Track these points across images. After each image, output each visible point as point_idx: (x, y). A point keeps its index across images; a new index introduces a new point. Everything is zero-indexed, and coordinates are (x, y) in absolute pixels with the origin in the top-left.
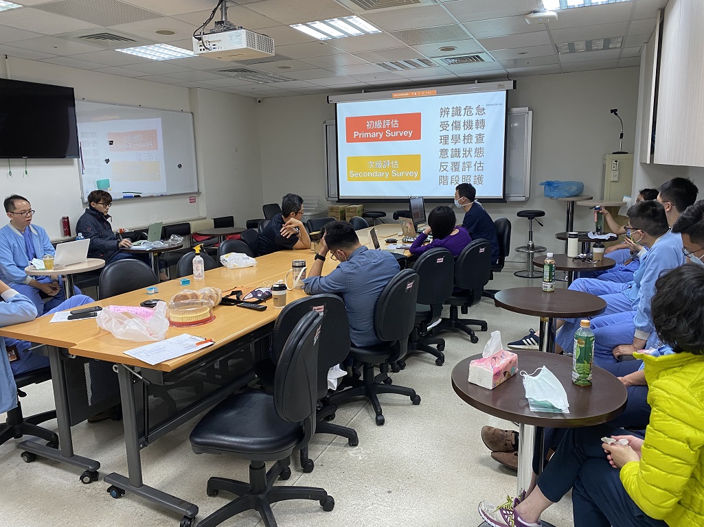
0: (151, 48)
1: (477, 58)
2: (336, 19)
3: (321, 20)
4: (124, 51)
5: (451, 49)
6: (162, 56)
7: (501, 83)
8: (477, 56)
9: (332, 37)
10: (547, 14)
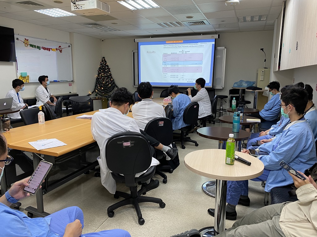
4: (38, 11)
5: (191, 17)
7: (213, 35)
8: (203, 22)
9: (137, 8)
10: (235, 1)
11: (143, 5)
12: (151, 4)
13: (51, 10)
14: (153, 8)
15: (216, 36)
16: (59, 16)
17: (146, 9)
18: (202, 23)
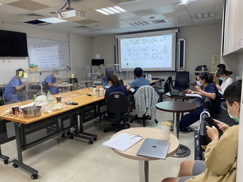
0: (50, 19)
1: (163, 21)
2: (110, 7)
4: (41, 20)
5: (153, 18)
7: (174, 30)
9: (110, 14)
10: (184, 3)
12: (120, 10)
14: (122, 12)
15: (177, 31)
16: (56, 22)
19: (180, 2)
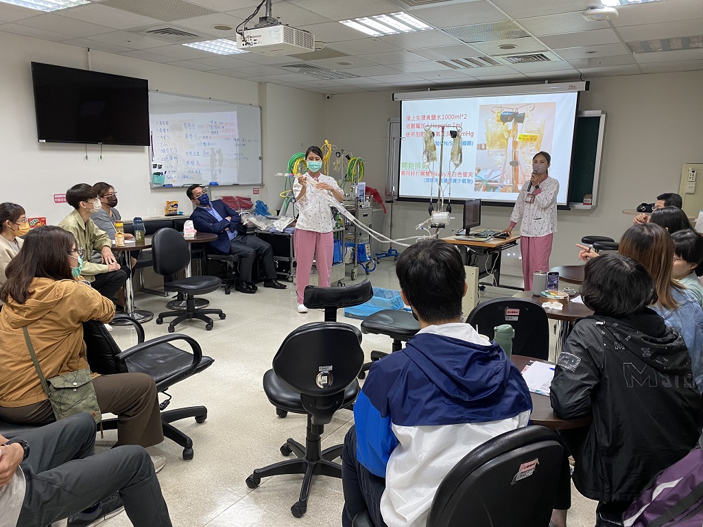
0: (214, 42)
2: (384, 15)
3: (369, 17)
4: (191, 45)
5: (511, 47)
6: (226, 50)
7: (573, 84)
8: (542, 55)
9: (384, 33)
10: (606, 10)
11: (396, 27)
12: (413, 24)
13: (213, 43)
14: (419, 30)
15: (581, 86)
16: (230, 52)
17: (402, 33)
18: (541, 57)
19: (594, 5)
